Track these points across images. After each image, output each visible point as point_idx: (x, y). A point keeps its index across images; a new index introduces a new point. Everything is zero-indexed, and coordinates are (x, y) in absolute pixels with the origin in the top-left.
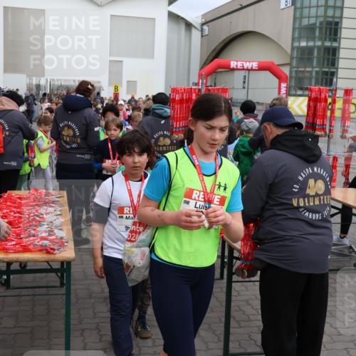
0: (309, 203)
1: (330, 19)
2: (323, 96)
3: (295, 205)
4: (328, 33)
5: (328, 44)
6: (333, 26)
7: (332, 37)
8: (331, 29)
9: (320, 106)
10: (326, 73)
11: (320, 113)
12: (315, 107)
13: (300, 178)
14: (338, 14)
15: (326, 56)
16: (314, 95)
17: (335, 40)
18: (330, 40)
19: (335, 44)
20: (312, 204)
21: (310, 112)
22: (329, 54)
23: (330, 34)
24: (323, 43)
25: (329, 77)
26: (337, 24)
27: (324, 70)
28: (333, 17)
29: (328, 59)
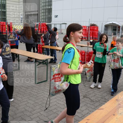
0: (7, 53)
1: (3, 4)
2: (4, 24)
3: (3, 55)
4: (3, 7)
5: (3, 10)
6: (4, 5)
7: (4, 8)
8: (3, 6)
9: (4, 27)
10: (3, 18)
11: (4, 29)
12: (2, 27)
13: (4, 47)
14: (5, 2)
15: (3, 14)
16: (2, 24)
17: (5, 9)
18: (3, 9)
19: (5, 10)
20: (7, 54)
21: (1, 29)
22: (3, 13)
23: (3, 8)
24: (2, 10)
25: (4, 19)
26: (5, 5)
27: (3, 17)
28: (4, 3)
29: (4, 14)
